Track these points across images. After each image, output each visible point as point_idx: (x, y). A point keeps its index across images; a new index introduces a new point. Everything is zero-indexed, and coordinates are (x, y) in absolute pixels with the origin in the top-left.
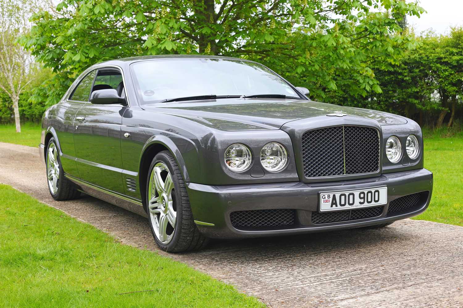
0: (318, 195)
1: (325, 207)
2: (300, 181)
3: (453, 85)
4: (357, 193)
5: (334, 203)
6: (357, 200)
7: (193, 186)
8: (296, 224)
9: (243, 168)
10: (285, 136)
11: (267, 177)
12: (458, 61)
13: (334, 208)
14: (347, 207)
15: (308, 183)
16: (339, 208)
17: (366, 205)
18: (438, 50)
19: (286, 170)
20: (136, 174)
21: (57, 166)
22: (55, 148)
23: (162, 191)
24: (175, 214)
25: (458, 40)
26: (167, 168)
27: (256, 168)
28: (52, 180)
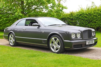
0: (86, 42)
1: (87, 44)
2: (82, 39)
3: (71, 23)
4: (91, 41)
7: (65, 41)
8: (82, 47)
9: (74, 37)
10: (80, 32)
11: (78, 39)
12: (72, 18)
14: (90, 44)
15: (84, 40)
16: (89, 44)
17: (92, 43)
18: (68, 16)
19: (80, 38)
20: (46, 39)
21: (13, 39)
22: (13, 35)
23: (55, 42)
24: (60, 46)
25: (72, 14)
26: (56, 38)
27: (76, 37)
28: (11, 42)
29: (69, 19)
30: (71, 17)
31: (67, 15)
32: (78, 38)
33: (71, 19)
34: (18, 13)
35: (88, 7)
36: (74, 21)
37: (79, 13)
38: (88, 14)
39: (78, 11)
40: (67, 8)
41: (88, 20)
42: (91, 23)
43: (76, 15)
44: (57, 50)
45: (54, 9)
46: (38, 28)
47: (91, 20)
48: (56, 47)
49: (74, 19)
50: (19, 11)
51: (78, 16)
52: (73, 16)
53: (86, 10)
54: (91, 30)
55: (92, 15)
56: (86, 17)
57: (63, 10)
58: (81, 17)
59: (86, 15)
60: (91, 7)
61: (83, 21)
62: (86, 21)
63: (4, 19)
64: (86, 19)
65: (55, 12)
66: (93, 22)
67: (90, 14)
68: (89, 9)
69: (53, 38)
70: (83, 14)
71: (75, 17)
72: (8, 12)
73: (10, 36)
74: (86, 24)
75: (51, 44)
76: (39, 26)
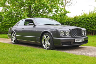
0: (75, 39)
1: (76, 41)
2: (71, 37)
4: (80, 39)
5: (77, 41)
6: (80, 40)
7: (54, 38)
9: (63, 35)
13: (77, 42)
14: (79, 41)
15: (73, 38)
17: (81, 41)
19: (69, 35)
20: (39, 37)
21: (14, 38)
22: (14, 34)
23: (46, 39)
24: (50, 43)
25: (75, 18)
26: (48, 35)
27: (65, 35)
28: (13, 40)
29: (73, 22)
30: (74, 20)
31: (71, 19)
32: (66, 36)
33: (74, 23)
34: (25, 16)
35: (90, 12)
36: (77, 24)
37: (82, 17)
38: (90, 18)
39: (81, 16)
40: (70, 12)
41: (90, 23)
42: (93, 26)
43: (79, 19)
44: (48, 46)
45: (58, 13)
46: (34, 27)
47: (92, 24)
48: (47, 44)
49: (78, 22)
50: (25, 14)
51: (81, 20)
52: (76, 20)
53: (89, 14)
54: (81, 29)
55: (93, 19)
56: (88, 21)
57: (66, 14)
58: (83, 20)
59: (88, 19)
60: (93, 12)
61: (86, 24)
62: (88, 25)
63: (13, 22)
64: (88, 23)
65: (59, 16)
66: (94, 26)
67: (92, 18)
68: (91, 14)
69: (45, 36)
70: (86, 18)
71: (79, 21)
72: (18, 16)
73: (13, 35)
74: (88, 28)
75: (43, 41)
76: (35, 25)
